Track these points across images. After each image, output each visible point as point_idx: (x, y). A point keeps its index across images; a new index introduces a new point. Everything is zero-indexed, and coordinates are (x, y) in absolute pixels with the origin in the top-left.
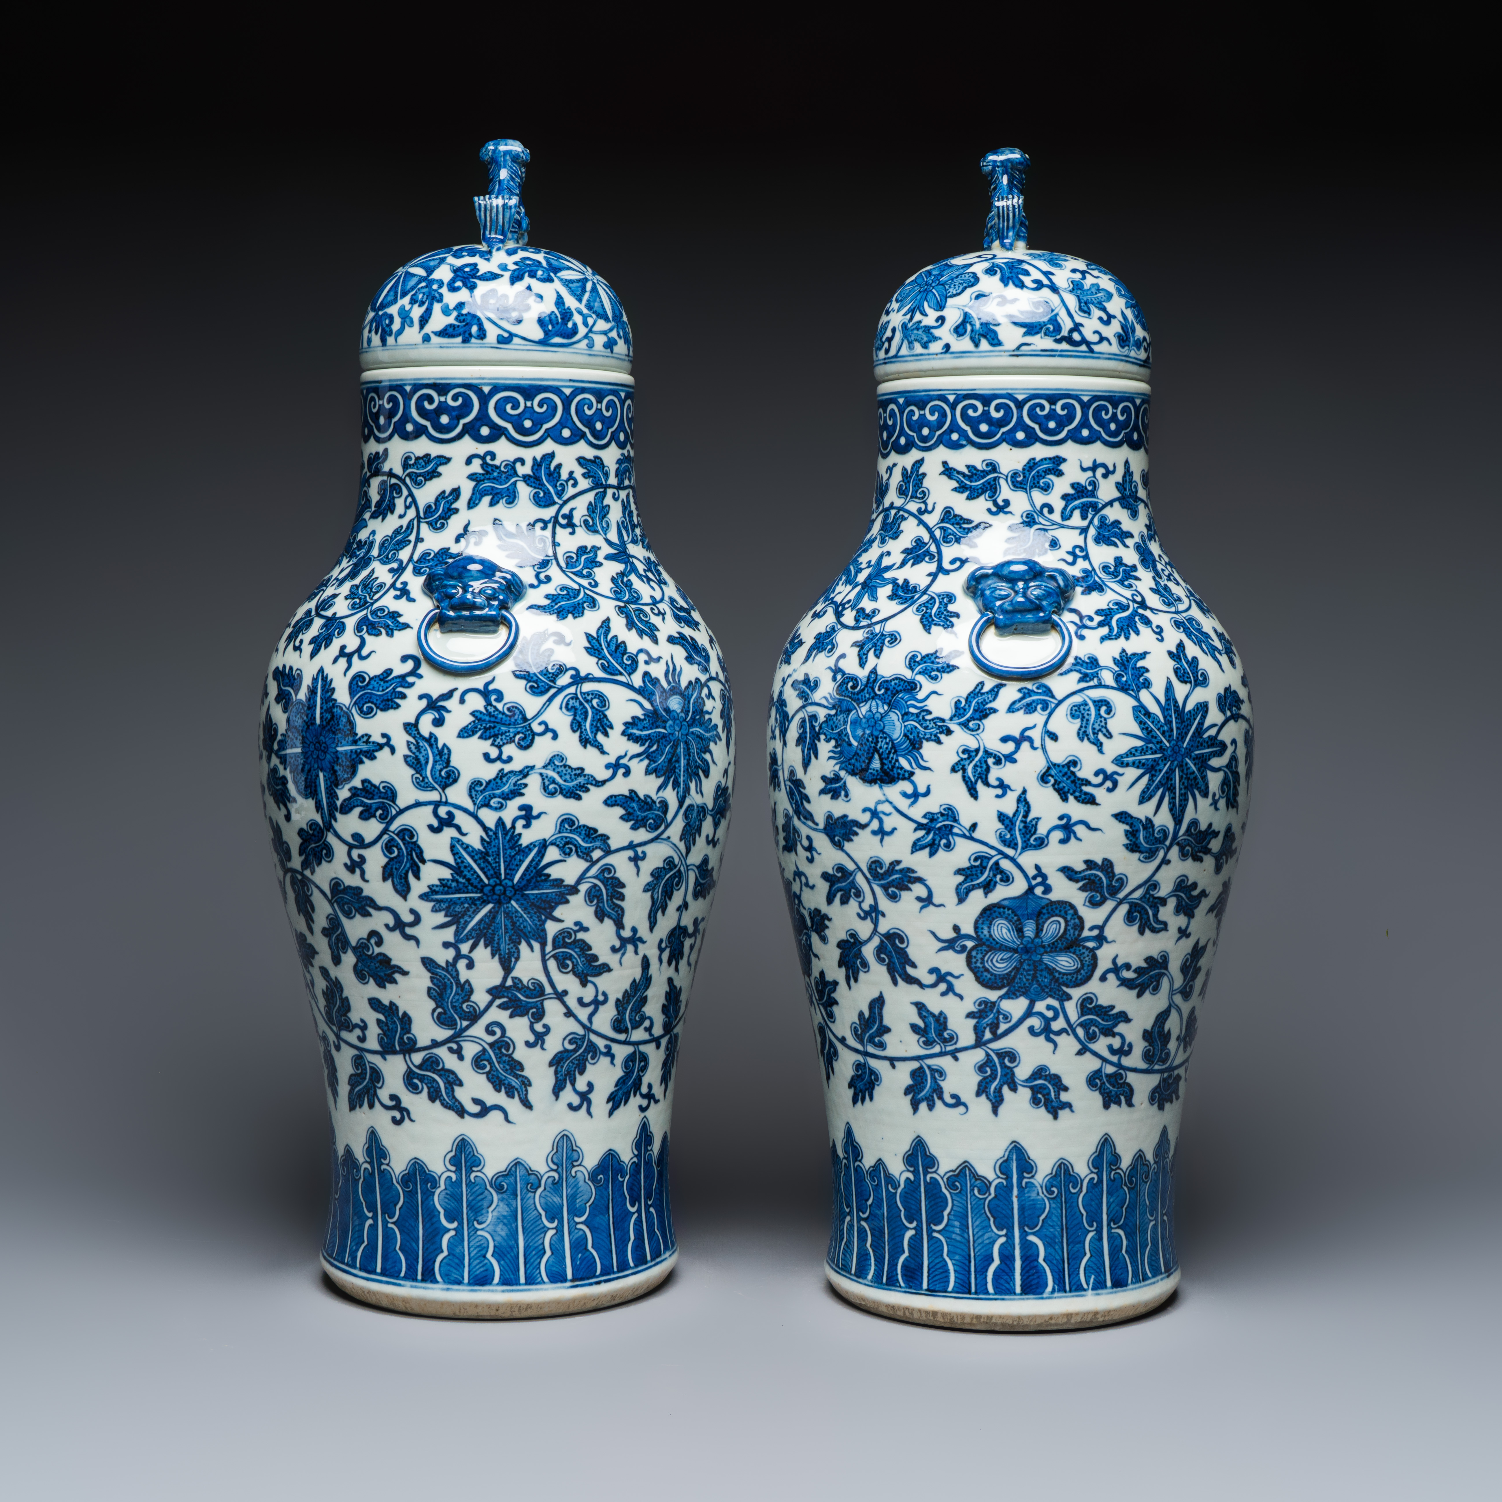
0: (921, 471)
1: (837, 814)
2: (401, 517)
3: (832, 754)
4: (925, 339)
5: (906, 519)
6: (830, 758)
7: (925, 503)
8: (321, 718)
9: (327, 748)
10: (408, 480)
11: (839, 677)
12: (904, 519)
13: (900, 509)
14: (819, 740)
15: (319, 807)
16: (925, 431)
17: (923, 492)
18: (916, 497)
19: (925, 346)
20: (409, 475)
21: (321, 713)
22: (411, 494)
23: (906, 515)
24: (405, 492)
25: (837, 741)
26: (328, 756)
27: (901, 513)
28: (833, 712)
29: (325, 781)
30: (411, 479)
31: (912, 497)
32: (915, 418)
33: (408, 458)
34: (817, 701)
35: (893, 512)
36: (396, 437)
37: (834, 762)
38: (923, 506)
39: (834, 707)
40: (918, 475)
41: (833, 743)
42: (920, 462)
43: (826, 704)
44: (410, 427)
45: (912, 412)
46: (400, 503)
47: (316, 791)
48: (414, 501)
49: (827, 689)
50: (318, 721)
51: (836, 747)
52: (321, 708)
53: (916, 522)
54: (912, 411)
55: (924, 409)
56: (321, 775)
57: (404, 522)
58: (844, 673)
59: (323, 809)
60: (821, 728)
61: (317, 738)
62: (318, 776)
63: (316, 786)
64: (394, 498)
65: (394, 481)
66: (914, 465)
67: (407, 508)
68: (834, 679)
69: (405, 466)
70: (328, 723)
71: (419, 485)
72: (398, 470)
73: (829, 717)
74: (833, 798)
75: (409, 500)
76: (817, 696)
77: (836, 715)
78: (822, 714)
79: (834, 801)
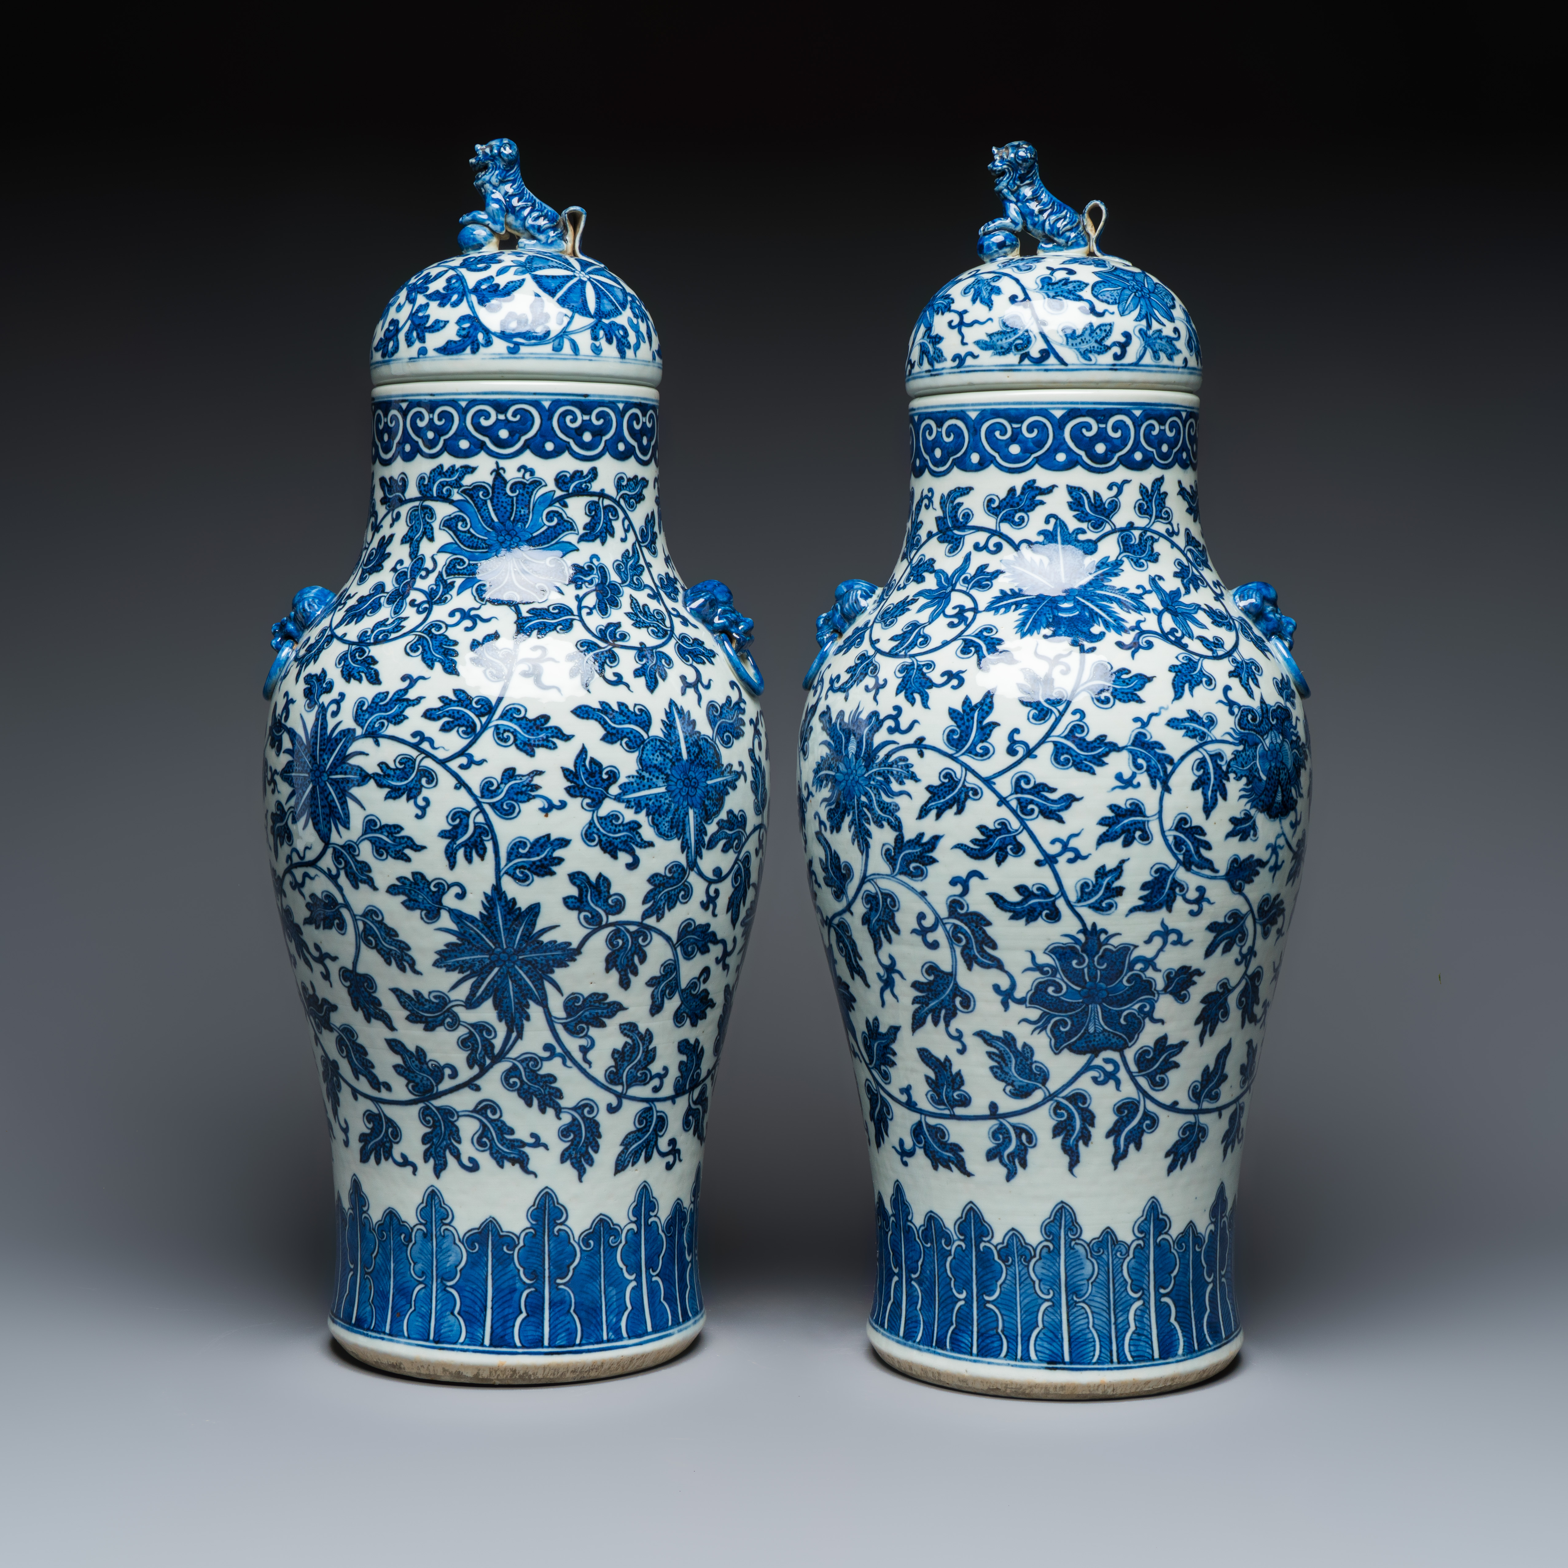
0: (1163, 489)
1: (1243, 856)
2: (624, 540)
3: (1243, 793)
4: (1170, 351)
5: (1157, 541)
6: (1241, 797)
7: (1170, 523)
8: (689, 753)
9: (698, 783)
10: (622, 502)
11: (1236, 710)
12: (1154, 541)
13: (1145, 530)
14: (1228, 780)
15: (685, 847)
16: (1165, 448)
17: (1167, 512)
18: (1162, 518)
19: (1170, 359)
20: (622, 497)
21: (687, 748)
22: (627, 517)
23: (1156, 537)
24: (621, 515)
25: (1248, 778)
26: (699, 792)
27: (1149, 534)
28: (1241, 748)
29: (695, 818)
30: (625, 501)
31: (1157, 517)
32: (1155, 433)
33: (621, 479)
34: (1219, 738)
35: (1137, 533)
36: (607, 456)
37: (1245, 800)
38: (1169, 527)
39: (1241, 743)
40: (1159, 494)
41: (1244, 780)
42: (1159, 481)
43: (1231, 740)
44: (621, 447)
45: (1151, 427)
46: (618, 525)
47: (684, 830)
48: (631, 524)
49: (1226, 723)
50: (685, 756)
51: (1247, 784)
52: (686, 742)
53: (1168, 544)
54: (1152, 425)
55: (1164, 424)
56: (691, 812)
57: (628, 545)
58: (1239, 707)
59: (689, 848)
60: (1229, 766)
61: (685, 773)
62: (687, 814)
63: (684, 825)
64: (610, 520)
65: (607, 502)
66: (1154, 483)
67: (626, 531)
68: (1232, 713)
69: (619, 487)
70: (697, 757)
71: (632, 507)
72: (611, 491)
73: (1236, 754)
74: (1241, 839)
75: (626, 523)
76: (1217, 732)
77: (1244, 750)
78: (1228, 751)
79: (1242, 843)
